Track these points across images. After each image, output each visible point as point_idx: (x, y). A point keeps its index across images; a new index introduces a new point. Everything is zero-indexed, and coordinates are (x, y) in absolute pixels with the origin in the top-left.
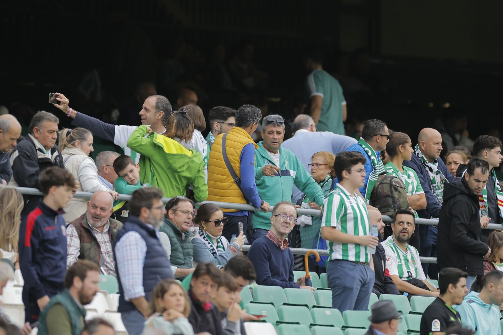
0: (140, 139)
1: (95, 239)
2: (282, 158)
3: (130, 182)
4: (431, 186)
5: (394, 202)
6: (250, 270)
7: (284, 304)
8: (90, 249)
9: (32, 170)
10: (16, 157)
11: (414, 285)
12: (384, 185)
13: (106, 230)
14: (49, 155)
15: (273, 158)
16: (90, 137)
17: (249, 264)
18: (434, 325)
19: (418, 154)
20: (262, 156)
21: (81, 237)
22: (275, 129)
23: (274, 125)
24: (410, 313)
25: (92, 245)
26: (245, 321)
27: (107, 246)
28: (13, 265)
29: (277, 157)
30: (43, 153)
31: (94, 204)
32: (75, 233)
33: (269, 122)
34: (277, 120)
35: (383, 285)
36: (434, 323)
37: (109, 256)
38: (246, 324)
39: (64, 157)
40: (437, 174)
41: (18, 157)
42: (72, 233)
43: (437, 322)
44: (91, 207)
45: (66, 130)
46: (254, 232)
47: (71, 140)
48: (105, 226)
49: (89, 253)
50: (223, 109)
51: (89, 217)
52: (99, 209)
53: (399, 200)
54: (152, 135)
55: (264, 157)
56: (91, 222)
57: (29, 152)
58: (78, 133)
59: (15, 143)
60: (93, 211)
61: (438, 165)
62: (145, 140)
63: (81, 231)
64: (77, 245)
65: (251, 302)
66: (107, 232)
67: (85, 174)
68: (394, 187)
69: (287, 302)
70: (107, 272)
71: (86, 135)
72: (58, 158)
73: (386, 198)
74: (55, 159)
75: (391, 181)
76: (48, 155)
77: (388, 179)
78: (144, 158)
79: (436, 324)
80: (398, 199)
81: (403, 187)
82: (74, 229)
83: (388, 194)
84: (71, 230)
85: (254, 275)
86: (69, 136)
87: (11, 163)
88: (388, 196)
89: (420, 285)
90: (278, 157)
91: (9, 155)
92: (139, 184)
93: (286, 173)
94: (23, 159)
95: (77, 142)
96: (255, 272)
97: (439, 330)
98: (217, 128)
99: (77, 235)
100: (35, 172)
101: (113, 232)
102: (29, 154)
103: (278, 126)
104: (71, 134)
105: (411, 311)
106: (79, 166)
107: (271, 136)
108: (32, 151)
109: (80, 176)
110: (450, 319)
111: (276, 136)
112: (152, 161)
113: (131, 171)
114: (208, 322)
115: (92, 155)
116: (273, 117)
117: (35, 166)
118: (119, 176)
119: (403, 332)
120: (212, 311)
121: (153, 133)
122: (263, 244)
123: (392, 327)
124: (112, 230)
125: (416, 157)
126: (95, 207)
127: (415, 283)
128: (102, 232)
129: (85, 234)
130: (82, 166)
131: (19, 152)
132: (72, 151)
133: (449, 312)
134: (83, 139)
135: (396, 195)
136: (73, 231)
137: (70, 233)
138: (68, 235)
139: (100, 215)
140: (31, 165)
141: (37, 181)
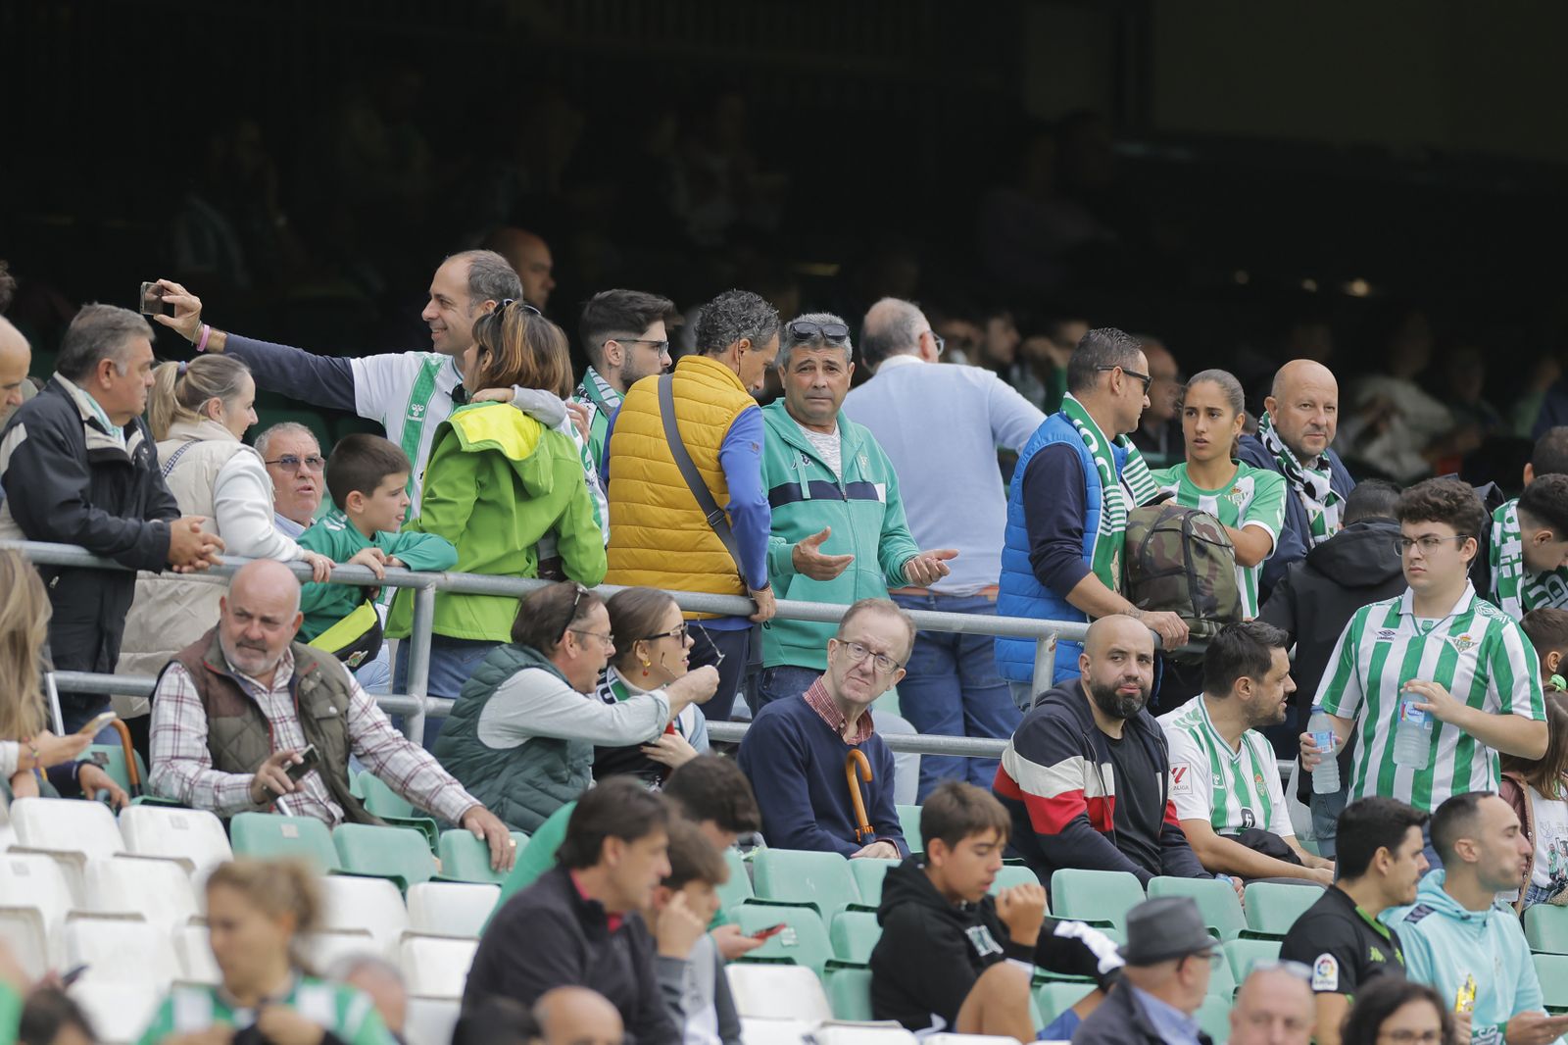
1: (254, 707)
2: (847, 446)
4: (1311, 541)
5: (1195, 590)
6: (740, 800)
7: (851, 908)
8: (240, 733)
10: (20, 445)
11: (1254, 847)
12: (1164, 535)
13: (282, 682)
14: (119, 440)
15: (818, 448)
16: (247, 383)
17: (737, 782)
18: (1320, 973)
19: (1269, 441)
20: (783, 439)
21: (207, 701)
22: (819, 356)
23: (815, 345)
24: (1243, 934)
25: (244, 721)
26: (729, 960)
27: (288, 730)
28: (7, 783)
29: (833, 445)
30: (104, 432)
32: (188, 688)
33: (801, 337)
34: (825, 330)
35: (1159, 849)
36: (1319, 967)
38: (733, 971)
39: (164, 450)
40: (1328, 505)
41: (26, 444)
42: (181, 689)
43: (1329, 961)
44: (231, 616)
46: (769, 678)
47: (193, 399)
48: (281, 671)
49: (239, 748)
50: (631, 299)
51: (226, 641)
52: (256, 622)
53: (1211, 583)
55: (789, 445)
56: (236, 658)
57: (61, 431)
58: (207, 372)
60: (238, 628)
61: (1332, 475)
63: (207, 682)
64: (198, 727)
65: (748, 901)
66: (286, 689)
67: (233, 498)
68: (1195, 541)
69: (860, 902)
70: (294, 809)
72: (145, 451)
73: (1169, 577)
74: (137, 452)
75: (1185, 524)
76: (117, 441)
77: (1175, 519)
79: (1326, 968)
80: (1207, 581)
81: (1223, 543)
82: (186, 676)
83: (1177, 563)
84: (177, 682)
85: (754, 817)
86: (183, 383)
88: (1177, 570)
89: (1273, 849)
90: (835, 445)
93: (862, 490)
94: (43, 452)
95: (213, 402)
96: (755, 806)
97: (1334, 987)
98: (615, 357)
99: (196, 696)
100: (79, 495)
101: (303, 691)
102: (61, 437)
103: (828, 346)
105: (1247, 928)
106: (218, 472)
107: (807, 379)
108: (67, 426)
109: (218, 504)
110: (1370, 955)
111: (822, 379)
114: (617, 965)
116: (814, 321)
117: (80, 474)
119: (1222, 995)
120: (626, 931)
122: (787, 721)
123: (1189, 979)
124: (299, 685)
125: (1261, 451)
126: (245, 615)
127: (1259, 843)
128: (271, 690)
130: (226, 472)
131: (29, 429)
132: (193, 429)
133: (1367, 930)
134: (230, 391)
135: (1201, 567)
136: (184, 683)
137: (174, 692)
138: (169, 698)
139: (263, 639)
140: (69, 471)
141: (85, 523)
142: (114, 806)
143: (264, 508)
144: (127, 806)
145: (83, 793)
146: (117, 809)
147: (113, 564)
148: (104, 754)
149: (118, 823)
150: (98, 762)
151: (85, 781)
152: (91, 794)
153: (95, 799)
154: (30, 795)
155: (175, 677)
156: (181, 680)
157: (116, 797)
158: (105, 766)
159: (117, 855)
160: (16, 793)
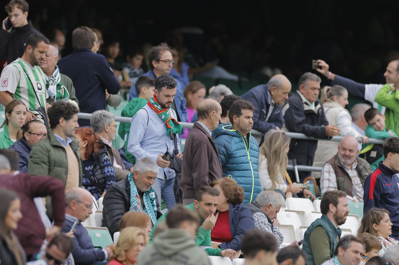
0: (385, 95)
1: (347, 174)
3: (377, 129)
8: (344, 181)
9: (300, 119)
13: (354, 167)
16: (345, 93)
21: (336, 173)
25: (345, 178)
27: (357, 179)
30: (308, 105)
31: (344, 147)
37: (359, 187)
39: (325, 109)
41: (289, 109)
44: (341, 149)
45: (326, 88)
47: (330, 96)
48: (354, 165)
49: (343, 185)
51: (340, 157)
52: (348, 151)
54: (395, 92)
56: (343, 160)
57: (297, 105)
58: (336, 90)
59: (287, 97)
60: (343, 152)
62: (389, 96)
63: (336, 168)
64: (334, 179)
66: (355, 169)
67: (341, 123)
71: (342, 91)
72: (320, 110)
74: (318, 110)
76: (312, 107)
78: (388, 111)
82: (330, 166)
86: (329, 92)
87: (283, 113)
91: (281, 108)
92: (385, 130)
94: (293, 111)
95: (335, 97)
100: (302, 121)
101: (359, 169)
102: (297, 107)
104: (330, 91)
106: (337, 116)
108: (299, 104)
109: (338, 124)
112: (395, 113)
113: (378, 120)
115: (347, 107)
117: (302, 116)
118: (369, 124)
121: (395, 91)
124: (359, 167)
126: (345, 149)
128: (351, 169)
129: (339, 170)
130: (339, 116)
131: (290, 104)
132: (331, 104)
134: (339, 94)
137: (328, 170)
138: (326, 172)
139: (349, 155)
140: (299, 115)
141: (304, 128)
142: (312, 200)
143: (349, 124)
144: (315, 200)
145: (304, 196)
146: (313, 200)
147: (312, 138)
148: (309, 187)
149: (313, 204)
150: (308, 189)
151: (305, 193)
152: (306, 197)
153: (307, 198)
154: (291, 197)
155: (328, 167)
156: (329, 167)
157: (312, 197)
158: (310, 190)
159: (312, 212)
160: (286, 197)
